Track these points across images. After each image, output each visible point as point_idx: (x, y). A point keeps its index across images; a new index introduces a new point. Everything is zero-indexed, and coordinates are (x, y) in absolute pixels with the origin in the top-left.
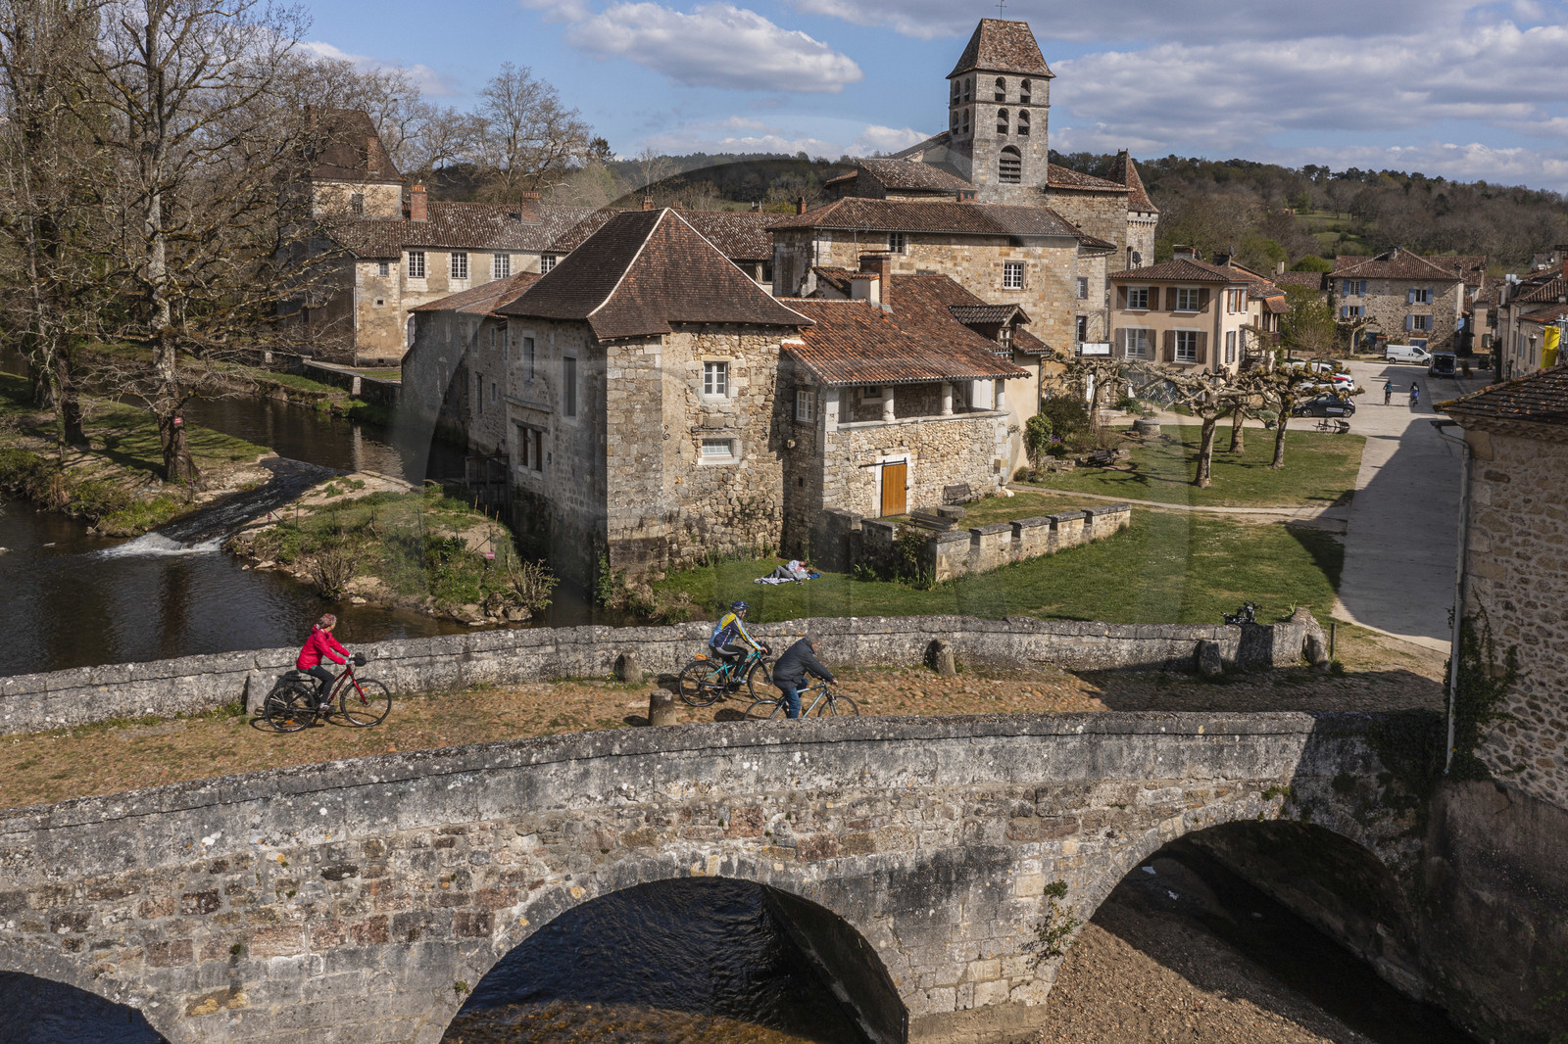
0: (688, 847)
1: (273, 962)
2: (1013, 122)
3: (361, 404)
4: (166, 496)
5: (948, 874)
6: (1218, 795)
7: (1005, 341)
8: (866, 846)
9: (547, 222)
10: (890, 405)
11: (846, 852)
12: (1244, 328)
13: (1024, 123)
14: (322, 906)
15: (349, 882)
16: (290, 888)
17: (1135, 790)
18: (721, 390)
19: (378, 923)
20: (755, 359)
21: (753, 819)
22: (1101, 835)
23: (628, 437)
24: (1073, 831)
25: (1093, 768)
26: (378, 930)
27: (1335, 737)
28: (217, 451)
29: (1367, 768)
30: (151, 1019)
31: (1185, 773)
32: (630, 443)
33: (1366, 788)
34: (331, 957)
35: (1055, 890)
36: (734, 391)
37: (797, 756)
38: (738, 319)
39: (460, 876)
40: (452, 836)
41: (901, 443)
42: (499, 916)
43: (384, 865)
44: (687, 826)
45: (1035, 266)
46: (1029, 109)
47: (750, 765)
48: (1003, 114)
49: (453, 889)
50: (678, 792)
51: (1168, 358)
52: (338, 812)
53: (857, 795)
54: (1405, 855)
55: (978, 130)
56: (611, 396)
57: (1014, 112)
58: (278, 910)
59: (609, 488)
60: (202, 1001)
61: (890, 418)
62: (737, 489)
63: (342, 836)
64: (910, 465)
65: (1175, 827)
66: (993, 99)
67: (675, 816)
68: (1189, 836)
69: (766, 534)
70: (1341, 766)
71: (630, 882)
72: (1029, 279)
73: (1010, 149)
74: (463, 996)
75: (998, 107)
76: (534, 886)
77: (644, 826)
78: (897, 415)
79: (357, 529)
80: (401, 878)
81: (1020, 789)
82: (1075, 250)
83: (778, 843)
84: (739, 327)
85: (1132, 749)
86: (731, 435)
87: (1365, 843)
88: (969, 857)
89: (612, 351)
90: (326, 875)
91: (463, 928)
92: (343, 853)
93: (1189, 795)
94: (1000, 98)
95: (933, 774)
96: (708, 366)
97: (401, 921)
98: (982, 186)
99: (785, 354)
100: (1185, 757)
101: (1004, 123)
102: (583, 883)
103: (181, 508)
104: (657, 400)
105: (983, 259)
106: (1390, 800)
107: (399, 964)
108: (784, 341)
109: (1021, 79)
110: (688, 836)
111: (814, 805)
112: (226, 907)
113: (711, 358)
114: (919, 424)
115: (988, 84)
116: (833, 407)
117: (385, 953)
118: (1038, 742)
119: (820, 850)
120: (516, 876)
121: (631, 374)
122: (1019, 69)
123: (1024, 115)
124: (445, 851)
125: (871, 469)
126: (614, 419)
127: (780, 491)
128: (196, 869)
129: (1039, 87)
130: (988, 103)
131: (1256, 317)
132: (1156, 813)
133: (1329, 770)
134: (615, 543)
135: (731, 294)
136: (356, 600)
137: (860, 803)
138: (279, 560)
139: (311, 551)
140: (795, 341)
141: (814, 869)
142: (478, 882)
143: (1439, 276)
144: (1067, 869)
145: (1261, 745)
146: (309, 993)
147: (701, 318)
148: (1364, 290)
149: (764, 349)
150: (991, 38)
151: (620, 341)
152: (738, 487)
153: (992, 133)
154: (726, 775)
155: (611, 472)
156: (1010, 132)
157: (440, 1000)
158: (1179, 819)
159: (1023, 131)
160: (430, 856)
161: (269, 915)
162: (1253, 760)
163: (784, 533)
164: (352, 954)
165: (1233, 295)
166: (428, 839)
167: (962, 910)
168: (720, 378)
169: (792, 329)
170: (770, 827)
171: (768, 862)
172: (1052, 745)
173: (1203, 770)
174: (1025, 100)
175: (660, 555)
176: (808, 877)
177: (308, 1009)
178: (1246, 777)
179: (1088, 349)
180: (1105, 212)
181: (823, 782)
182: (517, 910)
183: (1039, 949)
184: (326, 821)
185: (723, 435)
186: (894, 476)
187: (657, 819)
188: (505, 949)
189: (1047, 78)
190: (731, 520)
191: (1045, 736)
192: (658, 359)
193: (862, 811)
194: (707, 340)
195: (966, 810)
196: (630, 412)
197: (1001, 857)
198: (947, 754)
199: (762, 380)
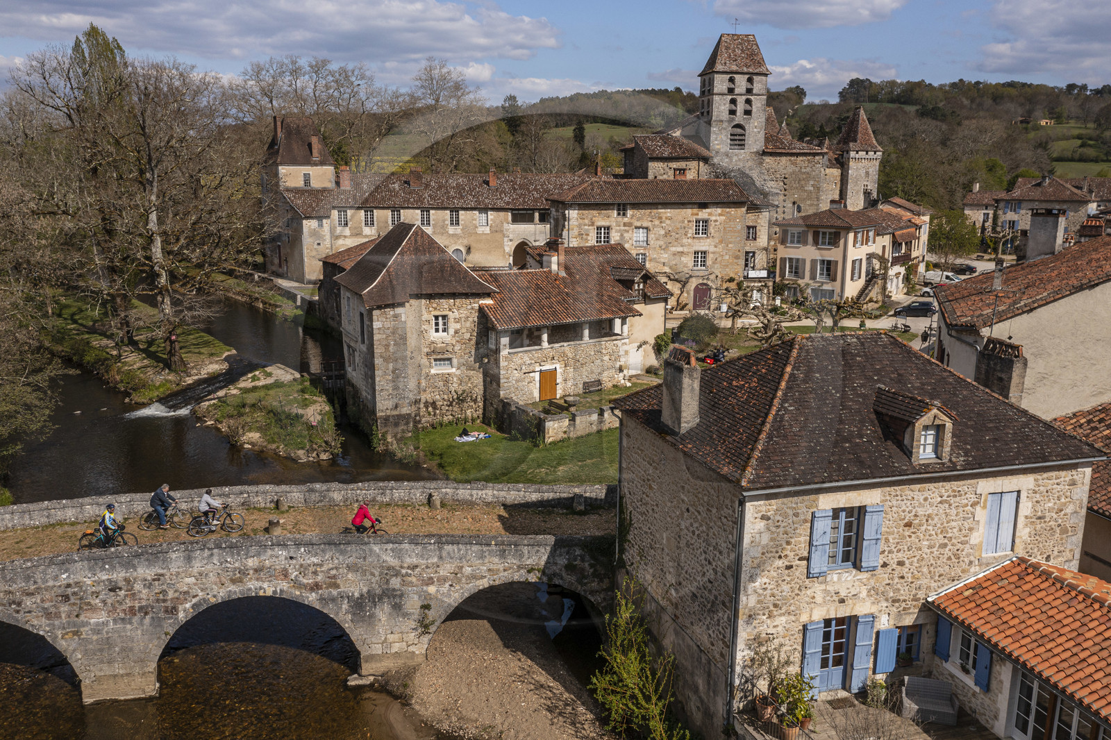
0: (258, 584)
1: (92, 621)
2: (741, 107)
3: (299, 312)
4: (166, 381)
5: (374, 599)
6: (505, 570)
7: (639, 290)
8: (337, 586)
9: (427, 186)
10: (545, 337)
11: (327, 588)
12: (870, 257)
13: (748, 107)
14: (109, 601)
15: (120, 593)
16: (97, 594)
17: (462, 567)
18: (444, 330)
19: (132, 609)
20: (464, 313)
21: (285, 574)
22: (447, 585)
23: (386, 360)
24: (433, 583)
25: (441, 558)
26: (132, 610)
27: (564, 547)
28: (202, 350)
29: (583, 560)
30: (49, 639)
31: (486, 561)
32: (388, 363)
33: (583, 570)
34: (115, 621)
35: (426, 607)
36: (451, 331)
37: (302, 550)
38: (452, 291)
39: (164, 592)
40: (159, 577)
41: (553, 358)
42: (180, 607)
43: (133, 587)
44: (256, 575)
45: (716, 221)
46: (752, 98)
47: (283, 553)
48: (733, 102)
49: (161, 597)
50: (252, 563)
51: (813, 277)
52: (113, 568)
53: (331, 566)
54: (604, 599)
55: (715, 114)
56: (376, 338)
57: (741, 101)
58: (92, 602)
59: (377, 388)
60: (67, 634)
61: (545, 344)
62: (454, 386)
63: (115, 576)
64: (559, 370)
65: (484, 584)
66: (726, 92)
67: (251, 572)
68: (491, 588)
69: (472, 411)
70: (568, 559)
71: (234, 597)
72: (711, 230)
73: (739, 126)
74: (169, 637)
75: (730, 97)
76: (194, 597)
77: (238, 575)
78: (550, 342)
79: (253, 405)
80: (140, 592)
81: (406, 565)
82: (744, 210)
83: (297, 584)
84: (454, 296)
85: (459, 550)
86: (450, 356)
87: (583, 593)
88: (383, 592)
89: (376, 313)
90: (110, 590)
91: (166, 611)
92: (116, 582)
93: (489, 570)
94: (731, 91)
95: (365, 558)
96: (437, 318)
97: (141, 608)
98: (717, 152)
99: (481, 310)
100: (486, 554)
101: (734, 108)
102: (215, 596)
103: (174, 388)
104: (404, 338)
105: (680, 218)
106: (595, 575)
107: (141, 623)
108: (481, 302)
109: (747, 76)
110: (257, 579)
111: (312, 569)
112: (72, 600)
113: (437, 313)
114: (566, 347)
115: (722, 81)
116: (505, 341)
117: (136, 619)
118: (413, 546)
119: (316, 587)
120: (186, 593)
121: (387, 325)
122: (745, 70)
123: (748, 102)
124: (156, 583)
125: (532, 375)
126: (378, 350)
127: (482, 387)
128: (60, 586)
129: (760, 82)
130: (723, 94)
131: (884, 247)
132: (474, 577)
133: (562, 561)
134: (381, 417)
135: (450, 275)
136: (246, 446)
137: (332, 569)
138: (217, 420)
139: (232, 416)
140: (489, 302)
141: (313, 594)
142: (171, 594)
143: (1076, 198)
144: (431, 599)
145: (525, 550)
146: (107, 633)
147: (429, 291)
148: (1020, 208)
149: (469, 307)
150: (727, 48)
151: (379, 308)
152: (455, 385)
153: (725, 115)
154: (272, 556)
155: (377, 379)
156: (738, 114)
157: (159, 638)
158: (486, 580)
159: (748, 113)
160: (151, 584)
161: (89, 604)
162: (521, 556)
163: (484, 409)
164: (123, 619)
165: (860, 235)
166: (149, 578)
167: (383, 612)
168: (444, 324)
169: (488, 295)
170: (293, 577)
171: (293, 591)
172: (420, 548)
173: (496, 560)
174: (749, 91)
175: (407, 423)
176: (311, 599)
177: (108, 638)
178: (519, 563)
179: (752, 274)
180: (805, 168)
181: (315, 560)
182: (188, 605)
183: (419, 631)
184: (108, 570)
185: (445, 356)
186: (548, 379)
187: (244, 572)
188: (184, 620)
189: (766, 75)
190: (451, 403)
191: (417, 544)
192: (403, 316)
193: (333, 572)
194: (435, 303)
195: (381, 574)
196: (387, 346)
197: (399, 593)
198: (371, 550)
199: (468, 324)
